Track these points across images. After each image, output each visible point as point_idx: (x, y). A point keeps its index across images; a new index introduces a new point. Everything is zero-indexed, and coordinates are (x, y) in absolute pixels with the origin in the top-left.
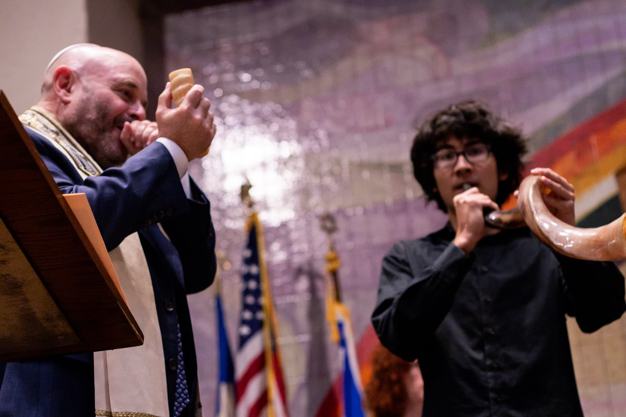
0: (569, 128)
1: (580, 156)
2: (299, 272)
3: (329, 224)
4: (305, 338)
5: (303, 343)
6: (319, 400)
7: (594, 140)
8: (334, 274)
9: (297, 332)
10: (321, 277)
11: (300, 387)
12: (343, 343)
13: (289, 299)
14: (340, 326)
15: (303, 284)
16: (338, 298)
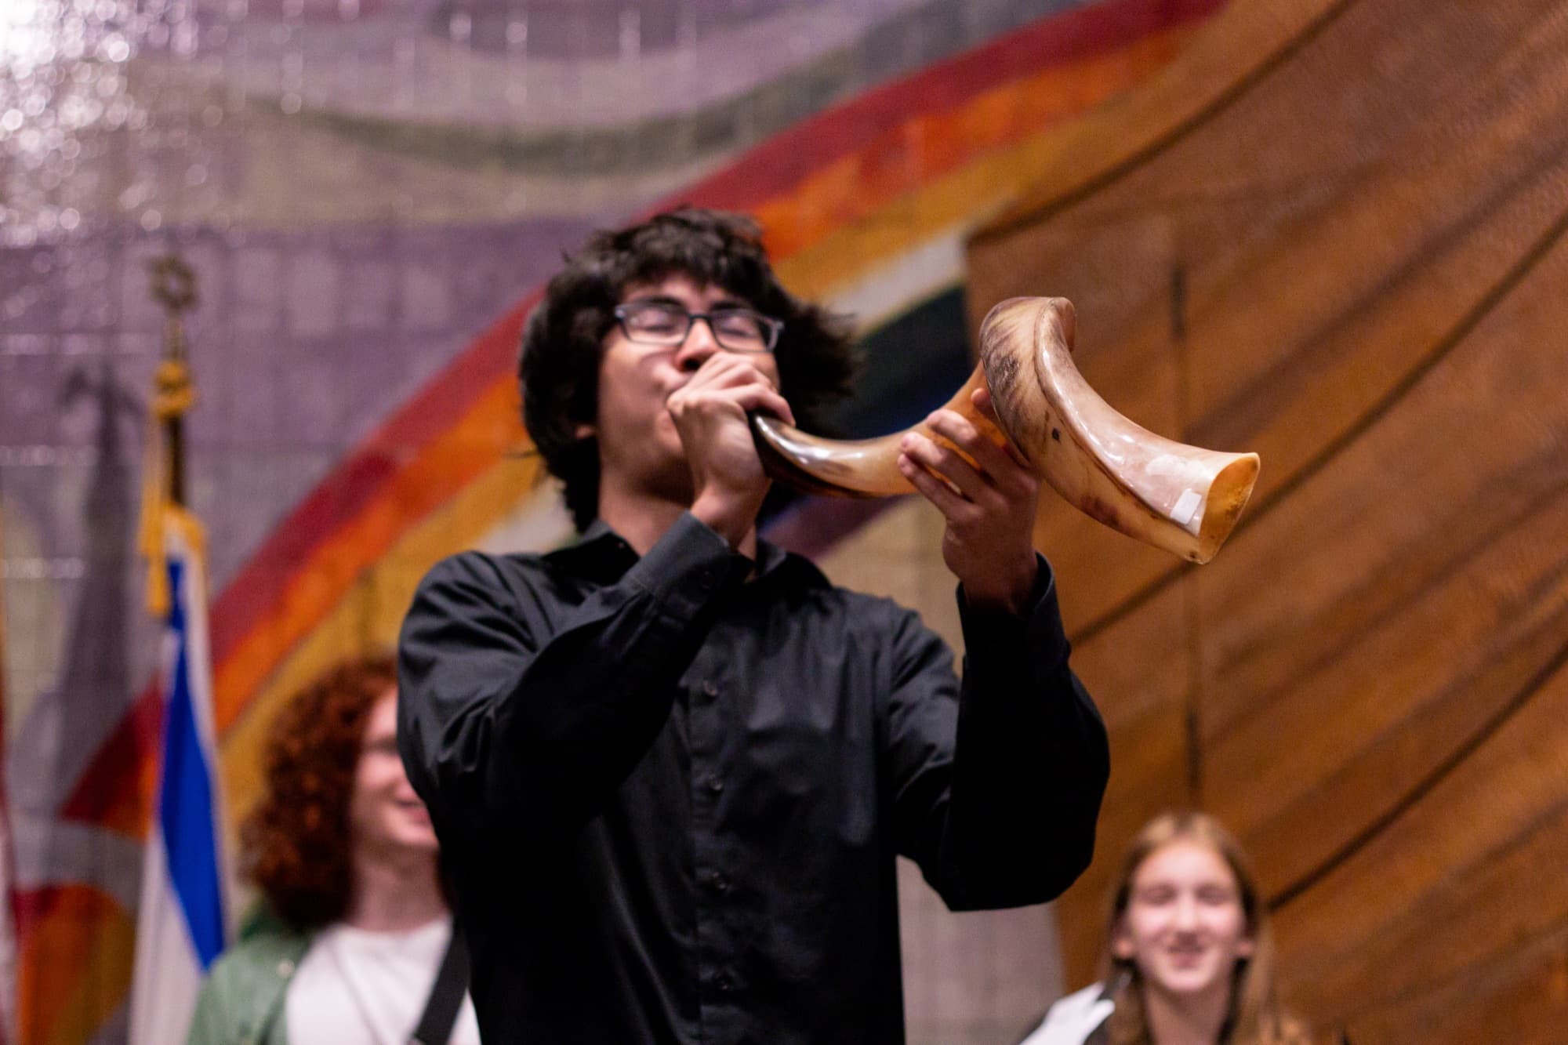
0: (851, 92)
1: (870, 170)
2: (75, 385)
3: (174, 285)
4: (73, 568)
5: (64, 581)
6: (92, 743)
7: (915, 129)
8: (175, 426)
9: (50, 550)
10: (134, 407)
11: (44, 701)
12: (176, 619)
13: (38, 456)
14: (175, 572)
15: (83, 419)
16: (177, 494)
